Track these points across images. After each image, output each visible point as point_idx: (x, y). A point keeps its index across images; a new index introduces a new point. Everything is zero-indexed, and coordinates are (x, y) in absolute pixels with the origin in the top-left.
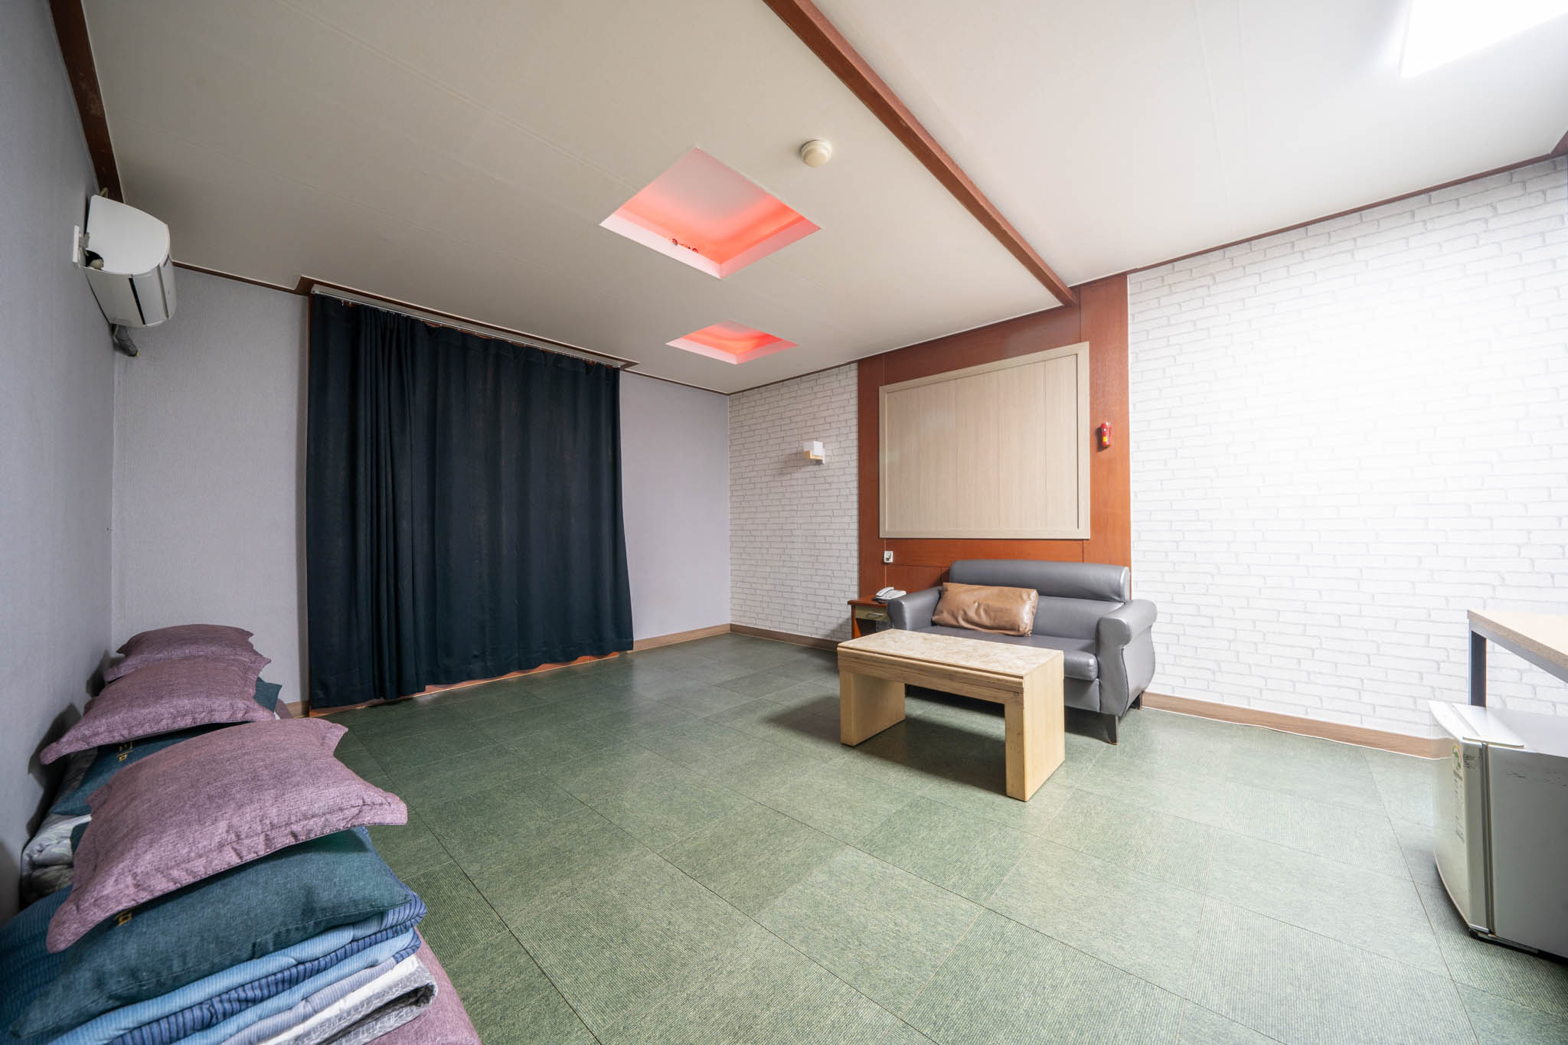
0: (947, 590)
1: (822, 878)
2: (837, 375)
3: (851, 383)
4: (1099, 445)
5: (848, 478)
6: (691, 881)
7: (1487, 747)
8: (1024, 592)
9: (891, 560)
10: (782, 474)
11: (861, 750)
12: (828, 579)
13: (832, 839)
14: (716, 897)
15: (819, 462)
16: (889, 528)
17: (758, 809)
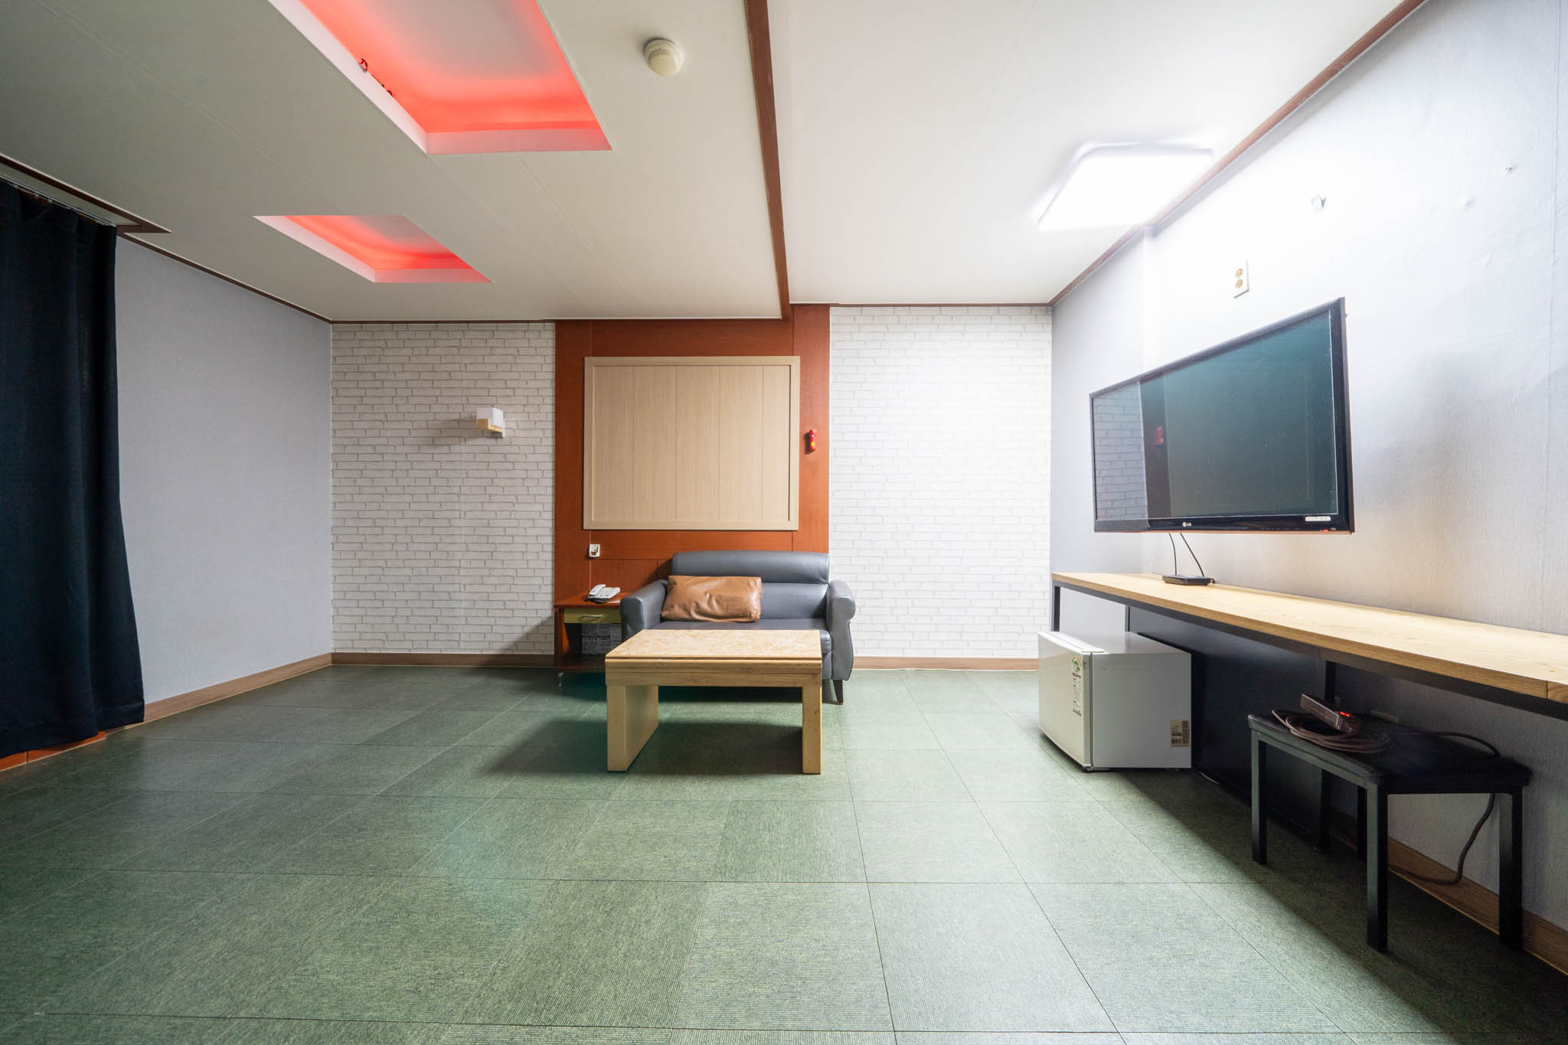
0: (675, 583)
1: (710, 932)
2: (525, 331)
3: (545, 345)
4: (808, 448)
5: (540, 458)
6: (547, 1030)
7: (1091, 655)
8: (751, 580)
9: (598, 555)
10: (434, 445)
11: (637, 773)
12: (510, 580)
13: (686, 884)
14: (600, 1031)
15: (496, 435)
16: (595, 517)
17: (566, 889)
